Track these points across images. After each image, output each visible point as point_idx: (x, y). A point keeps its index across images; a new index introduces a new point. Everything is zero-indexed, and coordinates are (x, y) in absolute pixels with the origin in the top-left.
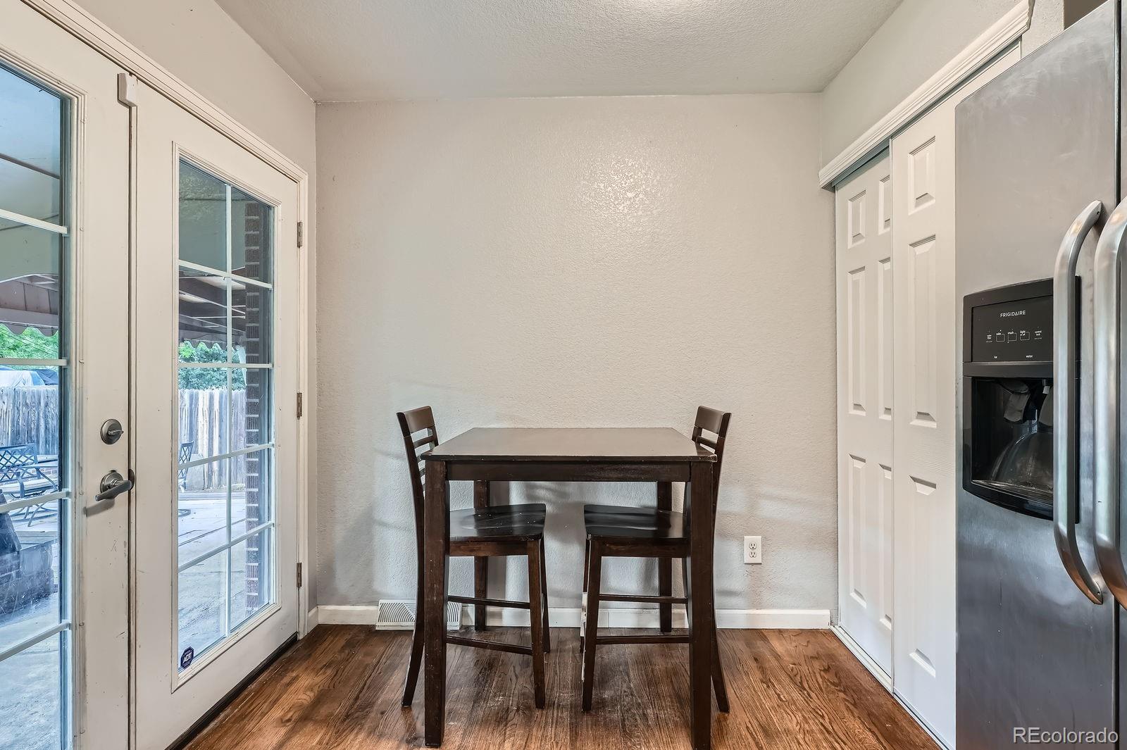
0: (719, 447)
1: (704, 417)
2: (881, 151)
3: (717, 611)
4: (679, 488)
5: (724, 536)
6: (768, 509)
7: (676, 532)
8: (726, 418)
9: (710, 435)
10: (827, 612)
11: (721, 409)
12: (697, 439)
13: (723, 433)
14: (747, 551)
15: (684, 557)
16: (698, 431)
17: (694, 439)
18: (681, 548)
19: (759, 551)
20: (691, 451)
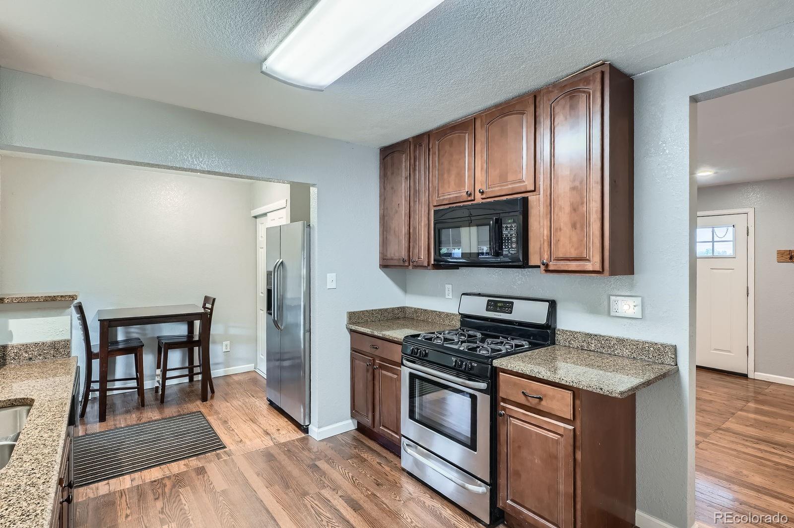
0: (212, 309)
1: (207, 299)
2: (265, 214)
3: (211, 372)
4: (197, 324)
5: (214, 342)
6: (232, 331)
7: (196, 338)
8: (214, 300)
9: (209, 306)
10: (254, 365)
11: (212, 296)
12: (204, 307)
13: (213, 305)
14: (224, 347)
15: (199, 347)
16: (205, 304)
17: (203, 307)
18: (198, 343)
19: (228, 347)
20: (202, 311)
